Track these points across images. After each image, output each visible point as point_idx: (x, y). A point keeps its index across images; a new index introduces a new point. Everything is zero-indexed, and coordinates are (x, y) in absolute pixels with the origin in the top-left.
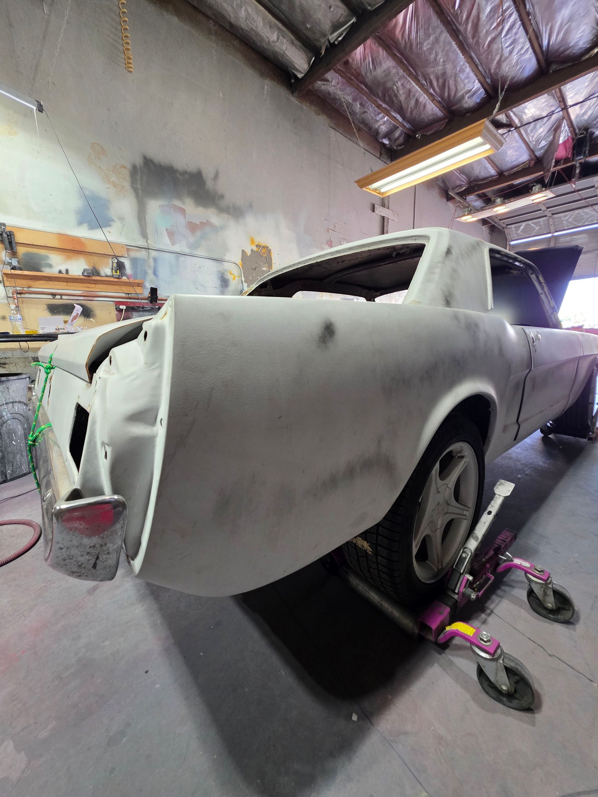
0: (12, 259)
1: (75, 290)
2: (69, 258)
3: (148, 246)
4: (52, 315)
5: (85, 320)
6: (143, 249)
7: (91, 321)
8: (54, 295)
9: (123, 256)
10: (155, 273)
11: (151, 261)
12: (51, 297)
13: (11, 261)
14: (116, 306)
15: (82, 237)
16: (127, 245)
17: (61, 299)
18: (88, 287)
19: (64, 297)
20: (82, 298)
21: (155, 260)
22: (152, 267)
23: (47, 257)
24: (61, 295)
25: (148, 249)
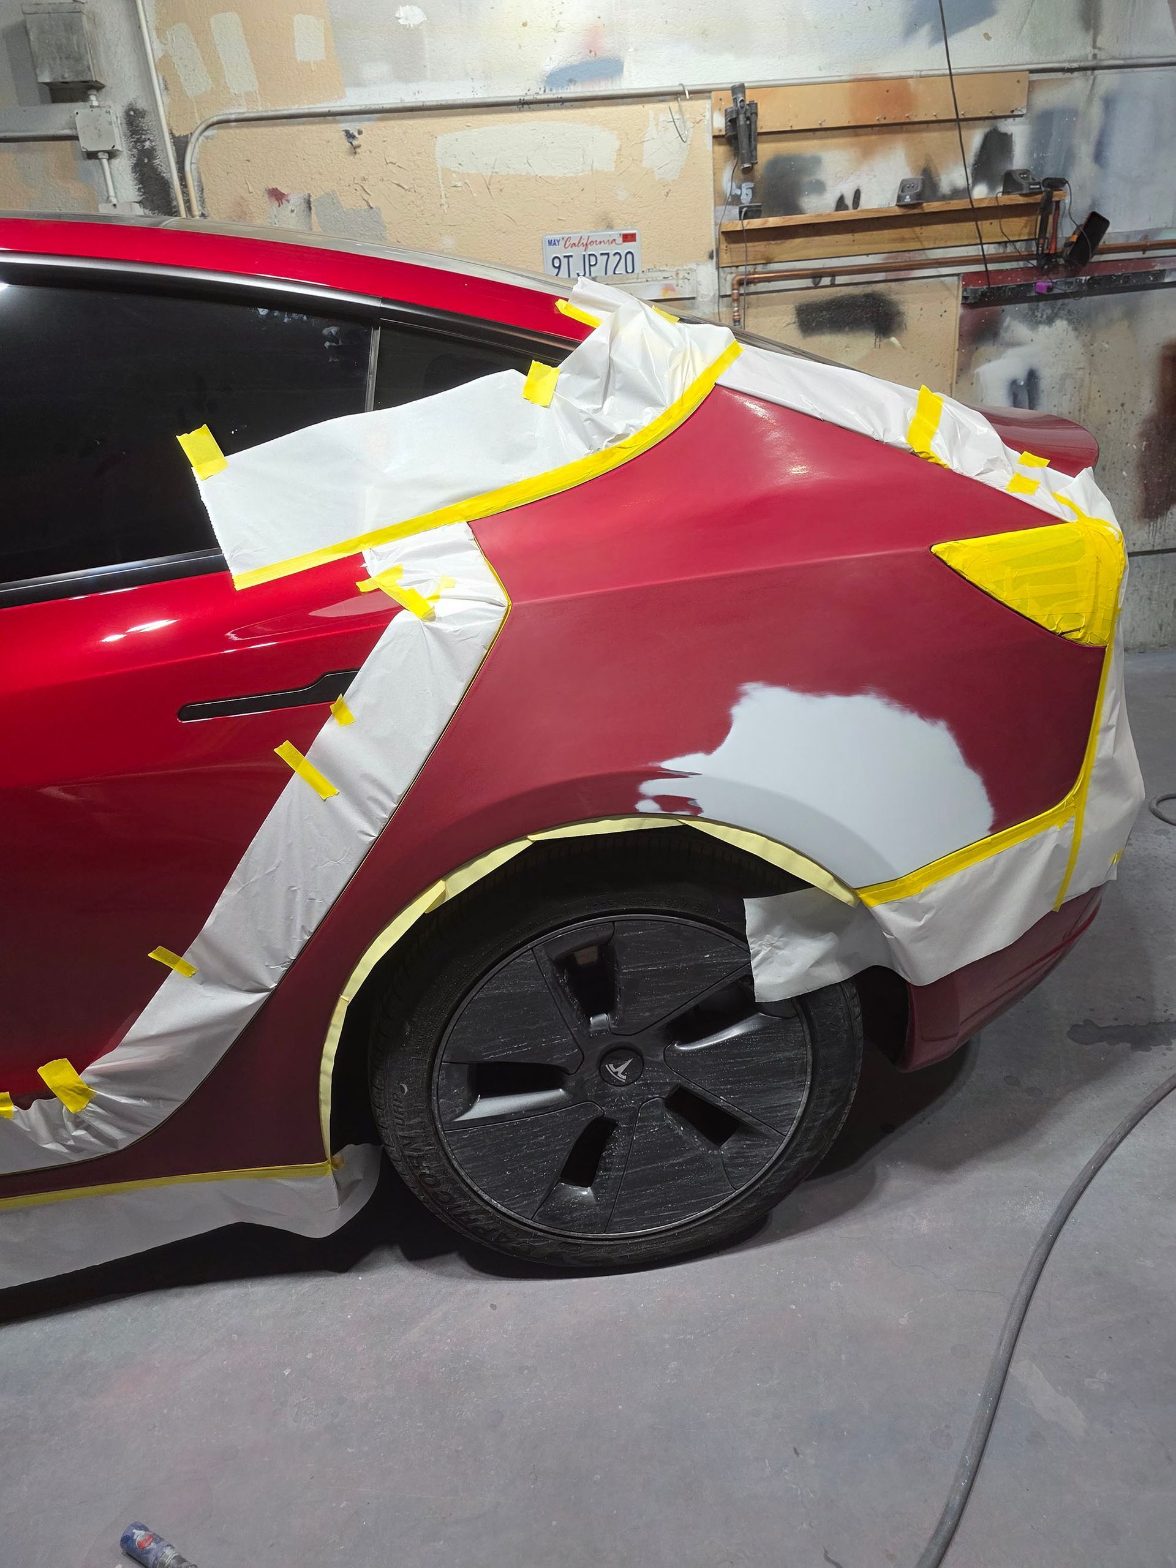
0: (743, 185)
1: (867, 255)
2: (867, 153)
3: (1095, 56)
4: (804, 337)
5: (878, 343)
6: (1076, 74)
7: (892, 344)
8: (816, 275)
9: (1016, 113)
10: (1099, 157)
11: (1096, 111)
12: (808, 282)
13: (738, 192)
14: (965, 290)
15: (911, 77)
16: (1032, 71)
17: (833, 285)
18: (903, 240)
19: (839, 280)
20: (881, 276)
21: (1109, 103)
22: (1094, 135)
23: (817, 161)
24: (833, 273)
25: (1093, 69)
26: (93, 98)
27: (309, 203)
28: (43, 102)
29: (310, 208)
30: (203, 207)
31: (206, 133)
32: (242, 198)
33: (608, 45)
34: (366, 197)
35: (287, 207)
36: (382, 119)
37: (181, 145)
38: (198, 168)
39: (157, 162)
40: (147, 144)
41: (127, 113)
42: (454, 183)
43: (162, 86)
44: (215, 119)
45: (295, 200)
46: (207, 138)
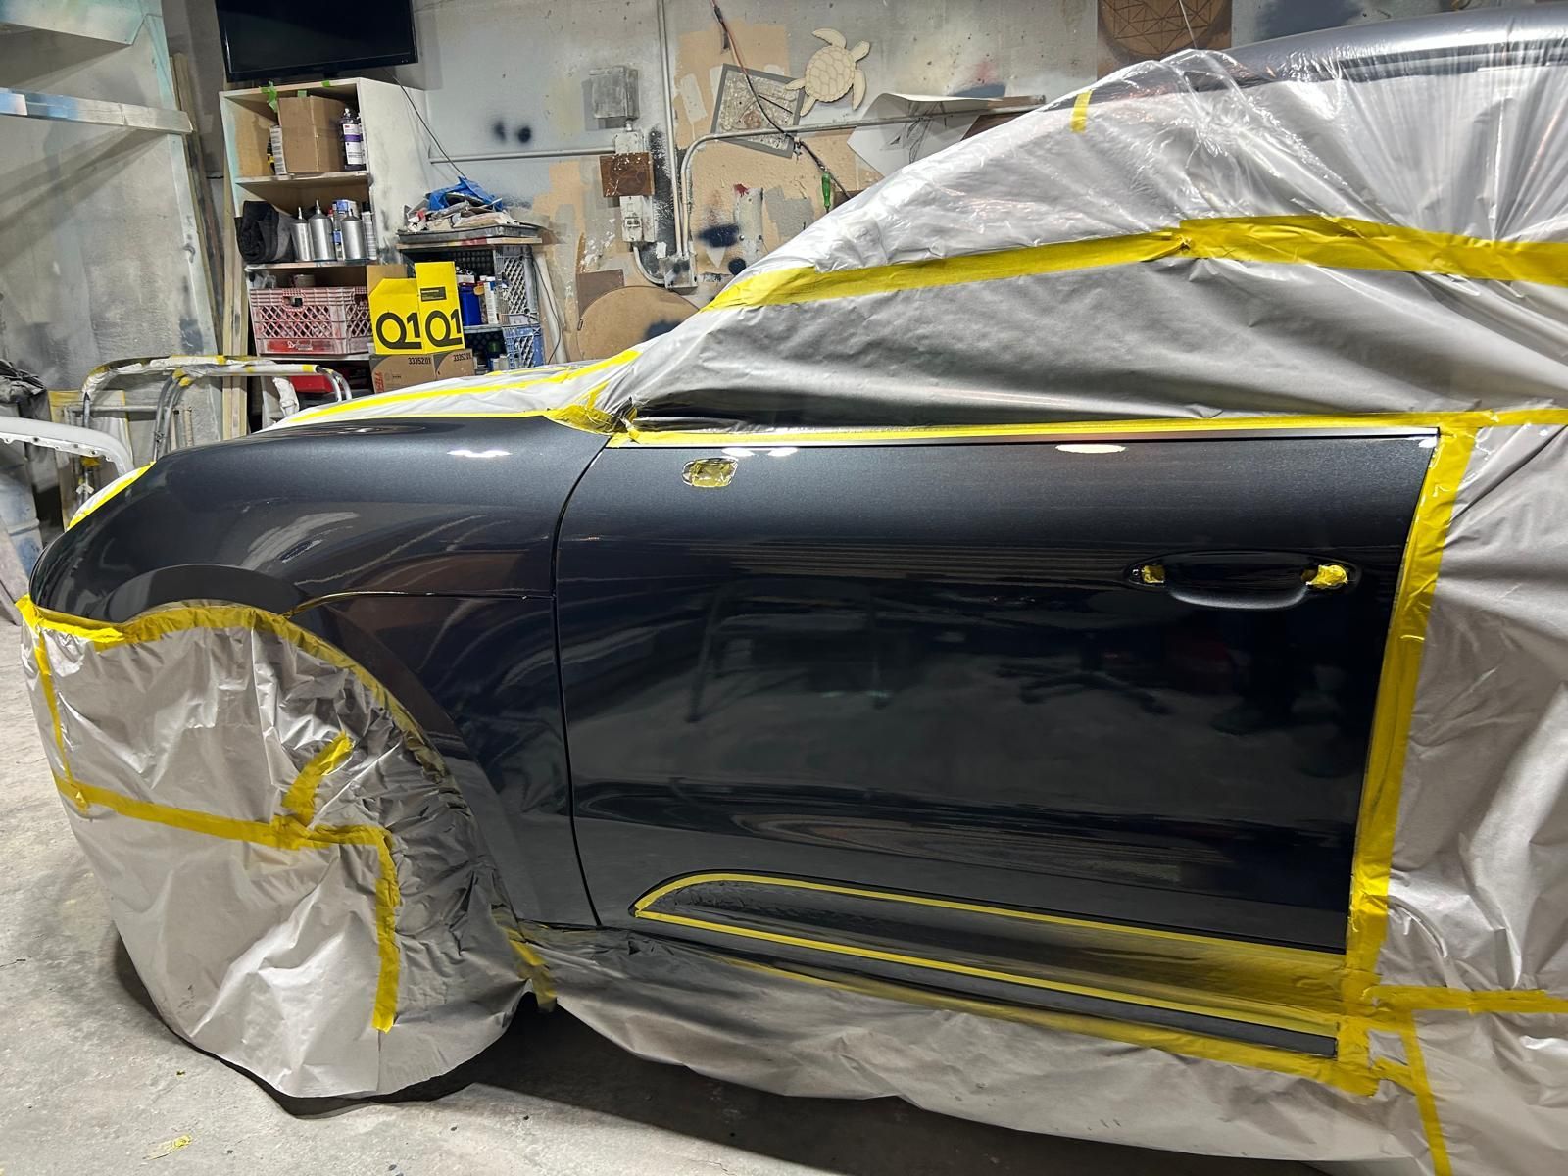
26: (628, 125)
27: (762, 194)
28: (600, 128)
29: (762, 198)
30: (691, 198)
31: (699, 147)
32: (717, 191)
33: (993, 75)
34: (802, 190)
35: (746, 197)
36: (818, 136)
37: (681, 155)
38: (690, 172)
39: (664, 167)
40: (660, 156)
41: (650, 135)
42: (867, 179)
43: (674, 115)
44: (704, 138)
45: (753, 192)
46: (699, 150)
